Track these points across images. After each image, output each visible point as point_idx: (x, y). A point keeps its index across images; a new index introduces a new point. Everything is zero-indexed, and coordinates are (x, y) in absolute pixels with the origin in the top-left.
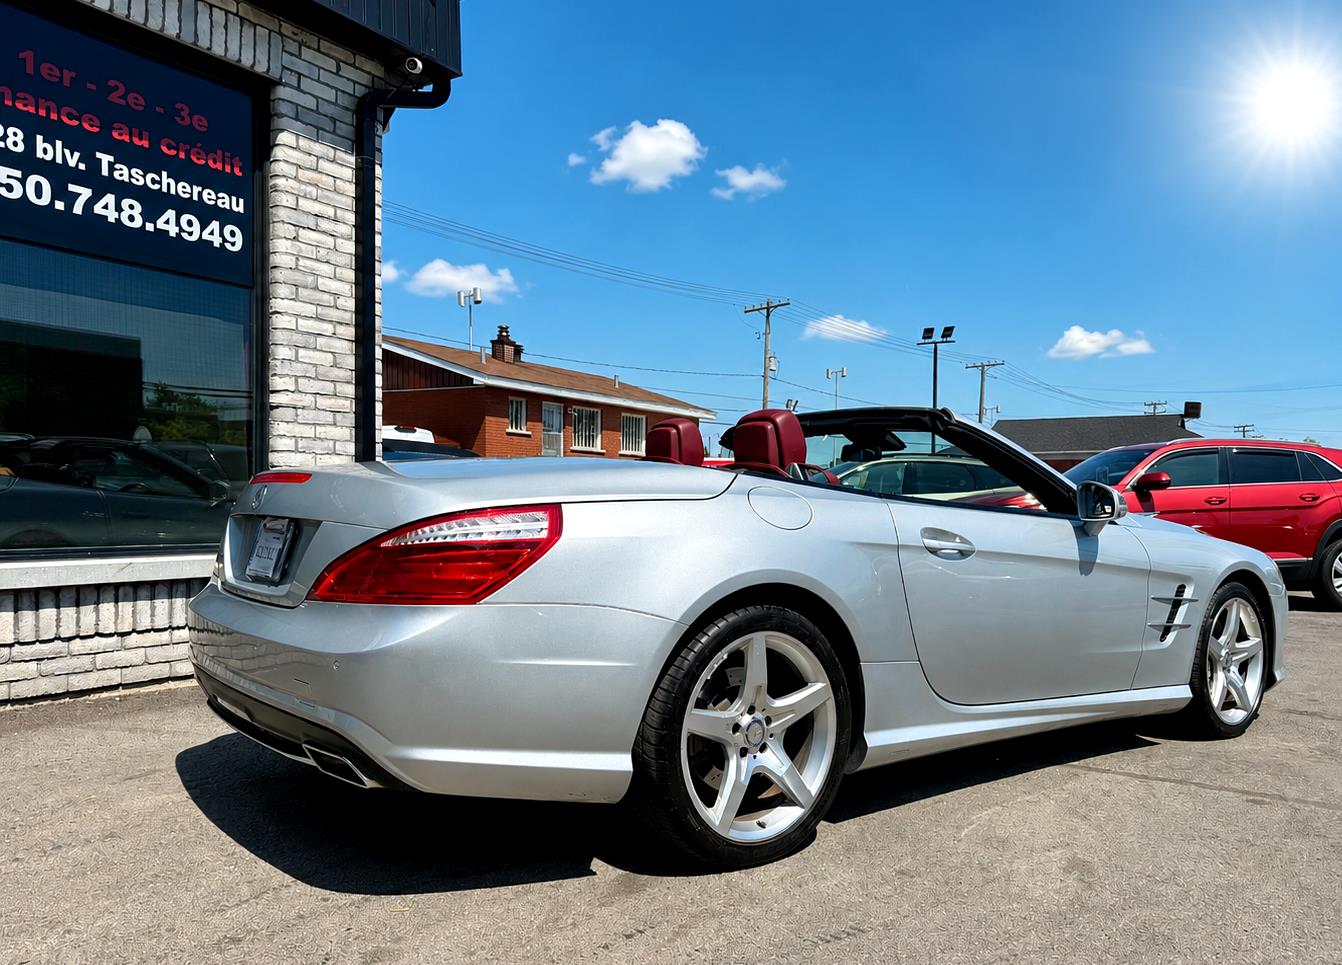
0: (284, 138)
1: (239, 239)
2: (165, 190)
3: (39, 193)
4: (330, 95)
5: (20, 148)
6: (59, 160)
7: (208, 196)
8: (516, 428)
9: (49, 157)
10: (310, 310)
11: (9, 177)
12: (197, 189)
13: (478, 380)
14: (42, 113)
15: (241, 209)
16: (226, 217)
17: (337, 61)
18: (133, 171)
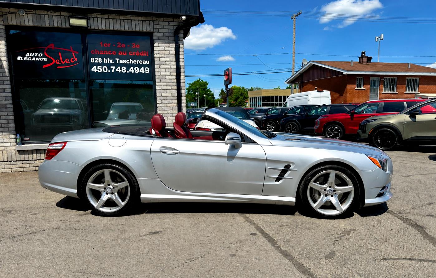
0: (156, 45)
1: (148, 70)
2: (131, 63)
3: (105, 70)
4: (167, 31)
5: (101, 62)
6: (108, 62)
7: (141, 62)
9: (106, 62)
11: (99, 68)
12: (138, 61)
13: (344, 73)
14: (105, 54)
15: (149, 63)
16: (145, 66)
17: (169, 22)
18: (124, 61)
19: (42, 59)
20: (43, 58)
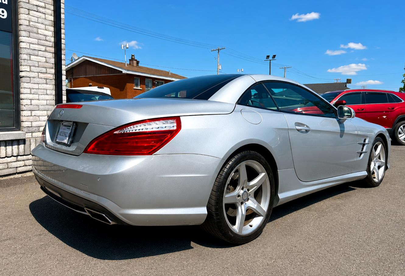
8: (136, 87)
10: (35, 41)
13: (124, 72)
15: (6, 3)
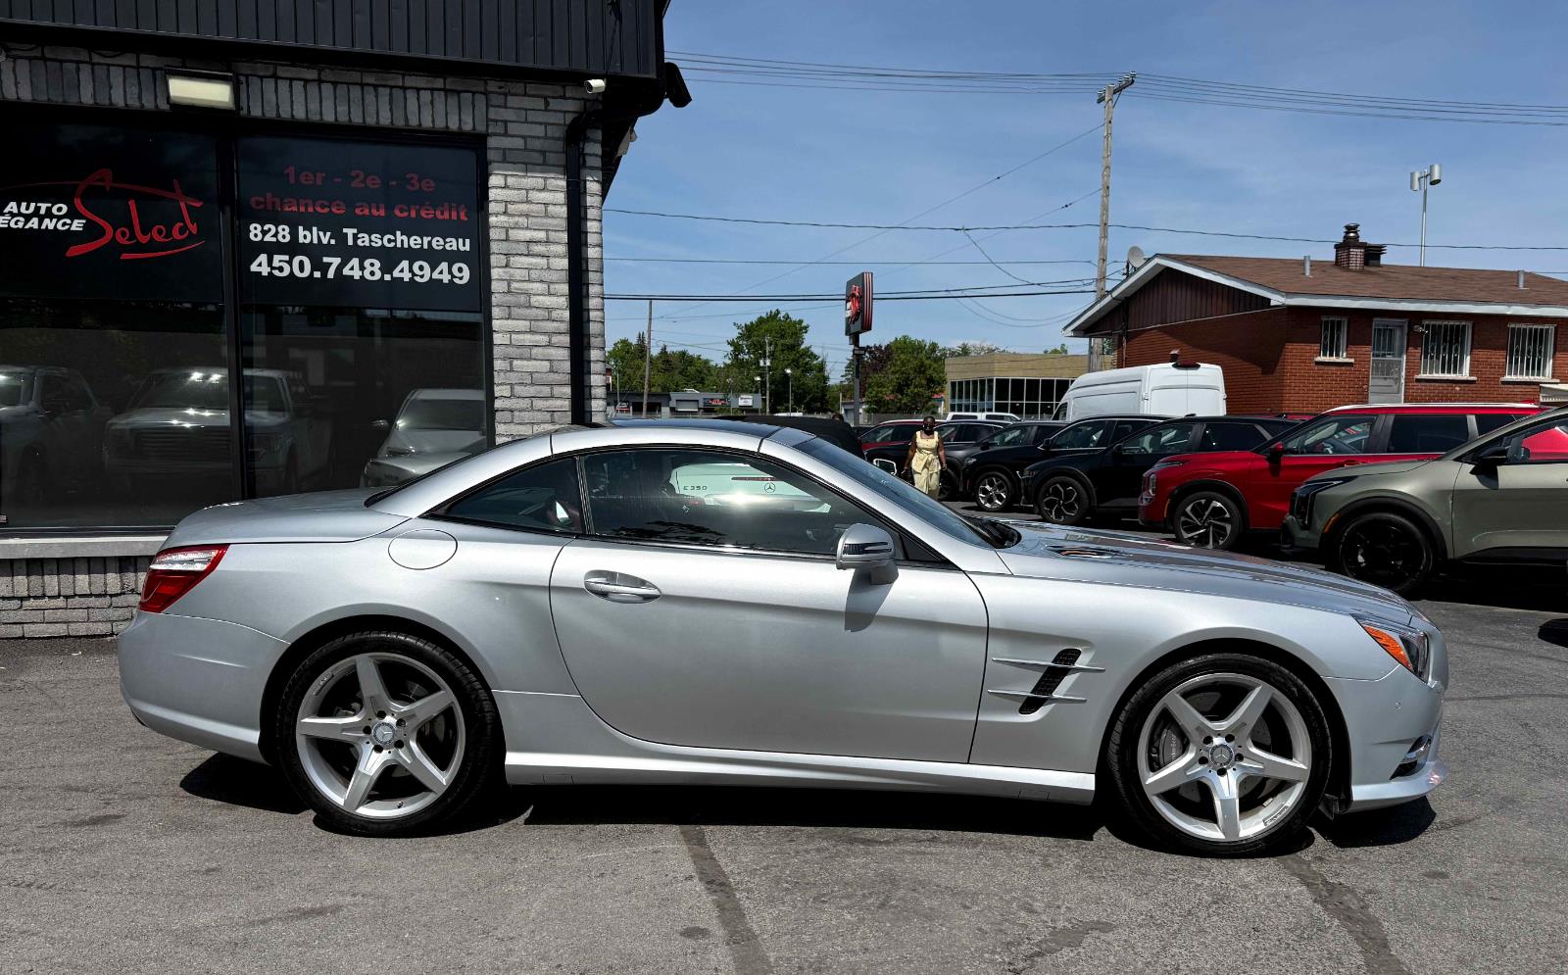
0: (494, 180)
1: (466, 274)
3: (302, 269)
4: (539, 131)
5: (288, 238)
6: (315, 241)
7: (437, 243)
8: (1331, 355)
9: (307, 241)
10: (523, 325)
11: (280, 261)
12: (426, 240)
13: (1277, 300)
14: (302, 209)
15: (467, 248)
16: (453, 257)
17: (545, 98)
18: (373, 237)
19: (64, 224)
20: (68, 221)
